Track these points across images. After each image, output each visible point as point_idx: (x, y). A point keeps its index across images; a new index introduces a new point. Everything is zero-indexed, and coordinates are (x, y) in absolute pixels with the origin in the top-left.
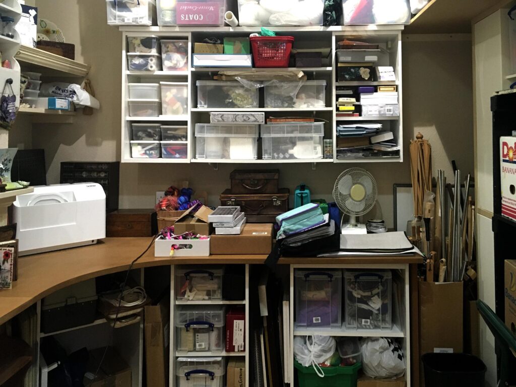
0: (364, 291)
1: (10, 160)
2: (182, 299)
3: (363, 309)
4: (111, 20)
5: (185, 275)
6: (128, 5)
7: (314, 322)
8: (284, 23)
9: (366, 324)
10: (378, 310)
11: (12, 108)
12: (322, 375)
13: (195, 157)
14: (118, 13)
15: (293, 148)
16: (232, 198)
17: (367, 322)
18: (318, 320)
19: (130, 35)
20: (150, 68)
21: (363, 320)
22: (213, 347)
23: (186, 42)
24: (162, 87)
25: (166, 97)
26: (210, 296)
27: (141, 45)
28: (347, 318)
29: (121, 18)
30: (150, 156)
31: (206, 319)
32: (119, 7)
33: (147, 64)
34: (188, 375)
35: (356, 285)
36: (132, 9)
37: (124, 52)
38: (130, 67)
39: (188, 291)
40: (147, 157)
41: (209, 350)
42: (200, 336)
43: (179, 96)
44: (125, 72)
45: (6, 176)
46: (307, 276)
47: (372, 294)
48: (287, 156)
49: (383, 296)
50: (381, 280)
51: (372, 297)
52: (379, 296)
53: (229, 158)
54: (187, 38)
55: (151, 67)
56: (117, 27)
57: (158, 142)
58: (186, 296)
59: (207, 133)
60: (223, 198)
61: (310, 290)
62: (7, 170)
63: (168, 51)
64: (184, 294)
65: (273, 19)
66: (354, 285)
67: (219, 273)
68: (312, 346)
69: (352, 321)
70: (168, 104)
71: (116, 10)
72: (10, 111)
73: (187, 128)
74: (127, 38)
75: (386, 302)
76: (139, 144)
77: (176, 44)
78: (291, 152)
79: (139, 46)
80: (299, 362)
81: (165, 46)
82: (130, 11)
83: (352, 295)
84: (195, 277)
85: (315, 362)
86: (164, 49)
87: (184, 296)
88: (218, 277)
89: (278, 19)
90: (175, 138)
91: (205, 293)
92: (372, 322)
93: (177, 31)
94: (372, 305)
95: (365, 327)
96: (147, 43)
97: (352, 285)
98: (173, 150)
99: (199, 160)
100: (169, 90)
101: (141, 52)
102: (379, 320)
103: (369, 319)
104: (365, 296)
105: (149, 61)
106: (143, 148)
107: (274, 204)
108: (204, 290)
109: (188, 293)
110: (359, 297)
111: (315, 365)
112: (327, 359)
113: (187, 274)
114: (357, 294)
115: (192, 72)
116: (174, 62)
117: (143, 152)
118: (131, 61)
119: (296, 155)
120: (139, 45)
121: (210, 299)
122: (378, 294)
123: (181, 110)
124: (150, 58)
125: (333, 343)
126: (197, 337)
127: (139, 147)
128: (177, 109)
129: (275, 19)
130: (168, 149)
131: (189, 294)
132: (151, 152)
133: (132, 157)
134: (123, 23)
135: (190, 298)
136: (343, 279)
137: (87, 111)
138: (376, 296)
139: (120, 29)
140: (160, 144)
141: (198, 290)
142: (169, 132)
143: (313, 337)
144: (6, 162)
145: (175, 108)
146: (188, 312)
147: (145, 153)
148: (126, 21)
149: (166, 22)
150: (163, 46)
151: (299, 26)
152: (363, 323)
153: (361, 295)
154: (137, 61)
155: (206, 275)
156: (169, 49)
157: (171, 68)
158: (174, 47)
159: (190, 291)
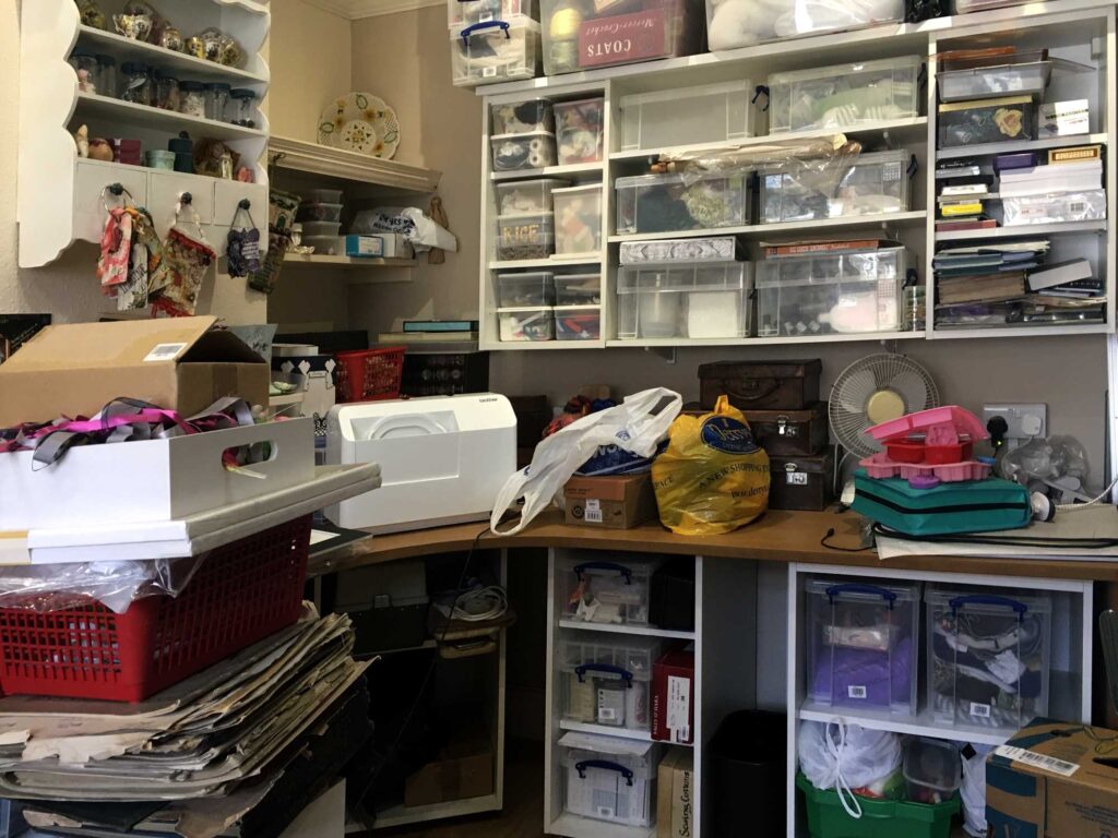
0: (977, 636)
2: (569, 616)
3: (973, 678)
4: (459, 76)
5: (575, 568)
6: (490, 42)
7: (851, 695)
9: (980, 715)
10: (1014, 685)
11: (252, 252)
12: (857, 812)
13: (616, 338)
14: (470, 61)
17: (984, 711)
18: (860, 692)
19: (496, 101)
20: (532, 162)
21: (973, 705)
22: (632, 720)
23: (598, 102)
24: (556, 199)
25: (562, 217)
26: (626, 616)
27: (516, 119)
28: (931, 694)
29: (477, 71)
30: (533, 336)
31: (617, 662)
32: (472, 49)
33: (526, 154)
34: (581, 767)
35: (956, 623)
36: (496, 49)
37: (485, 138)
38: (496, 165)
39: (583, 603)
40: (528, 338)
41: (624, 725)
42: (607, 695)
43: (586, 213)
44: (487, 176)
46: (832, 592)
47: (997, 646)
48: (816, 327)
49: (1024, 651)
50: (1021, 615)
51: (1000, 653)
52: (1015, 653)
53: (688, 337)
54: (600, 94)
55: (535, 159)
57: (549, 308)
58: (578, 612)
59: (640, 286)
61: (840, 623)
63: (567, 126)
64: (575, 607)
66: (952, 622)
67: (645, 570)
68: (840, 747)
69: (944, 705)
70: (565, 231)
71: (467, 56)
72: (248, 257)
73: (599, 279)
74: (490, 107)
75: (1035, 668)
76: (512, 314)
77: (583, 109)
78: (823, 318)
79: (511, 121)
80: (808, 777)
81: (561, 117)
82: (494, 53)
83: (946, 646)
84: (600, 576)
85: (843, 782)
86: (559, 124)
87: (575, 612)
88: (641, 580)
90: (582, 299)
91: (616, 609)
92: (996, 711)
93: (581, 82)
94: (996, 673)
95: (977, 723)
96: (527, 113)
97: (945, 622)
98: (577, 323)
99: (626, 341)
100: (568, 203)
101: (516, 132)
102: (1016, 710)
103: (989, 703)
104: (980, 651)
105: (531, 147)
106: (520, 321)
108: (615, 604)
109: (582, 606)
110: (963, 649)
111: (844, 791)
112: (877, 779)
113: (579, 570)
114: (959, 643)
115: (611, 162)
116: (578, 146)
117: (520, 329)
118: (498, 153)
119: (835, 326)
120: (512, 118)
121: (624, 623)
122: (1013, 648)
123: (591, 240)
124: (532, 143)
125: (893, 749)
126: (600, 695)
127: (513, 321)
128: (583, 240)
130: (568, 323)
131: (585, 608)
132: (534, 328)
133: (500, 340)
134: (480, 80)
135: (587, 618)
136: (923, 605)
137: (435, 255)
138: (1009, 653)
139: (477, 92)
140: (553, 312)
141: (603, 603)
142: (568, 288)
143: (841, 729)
145: (578, 238)
146: (583, 645)
147: (524, 332)
148: (485, 75)
149: (557, 67)
150: (558, 117)
152: (972, 712)
153: (970, 648)
154: (508, 151)
155: (619, 573)
156: (568, 121)
157: (572, 160)
158: (578, 117)
159: (588, 603)
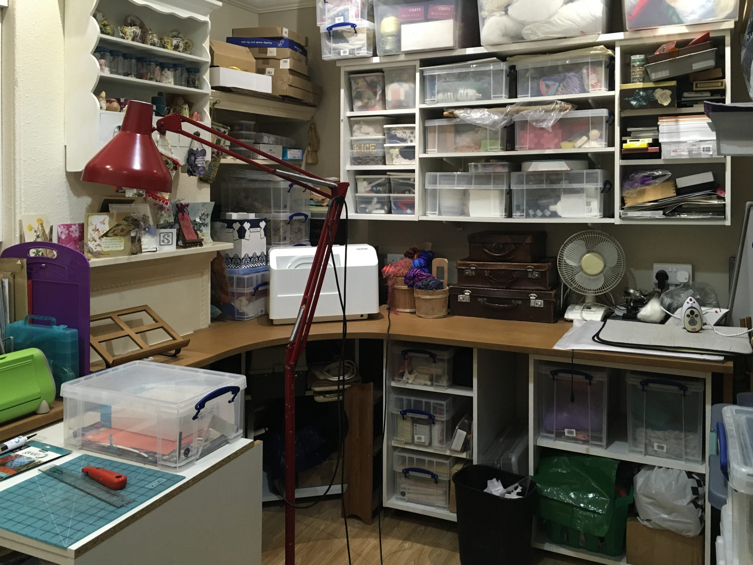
1: (207, 215)
2: (399, 381)
4: (326, 54)
6: (345, 34)
7: (567, 434)
8: (541, 36)
11: (202, 162)
13: (425, 214)
14: (334, 45)
15: (555, 203)
16: (472, 266)
18: (572, 433)
19: (349, 70)
23: (413, 71)
26: (434, 381)
29: (337, 51)
31: (425, 409)
32: (333, 38)
34: (406, 472)
36: (349, 39)
39: (407, 372)
42: (420, 428)
44: (344, 114)
45: (204, 231)
46: (554, 373)
48: (548, 213)
53: (469, 216)
54: (414, 68)
56: (334, 61)
57: (387, 195)
58: (404, 378)
59: (440, 184)
60: (460, 265)
62: (205, 225)
65: (526, 32)
71: (330, 42)
72: (199, 165)
73: (415, 178)
74: (345, 73)
78: (552, 208)
82: (347, 42)
84: (417, 357)
87: (402, 377)
88: (443, 361)
89: (532, 31)
91: (427, 377)
93: (401, 61)
99: (431, 217)
107: (530, 276)
108: (427, 374)
109: (407, 375)
113: (404, 353)
115: (421, 109)
119: (559, 213)
121: (433, 385)
126: (415, 428)
129: (530, 32)
130: (398, 204)
131: (409, 376)
134: (338, 57)
135: (410, 382)
139: (338, 65)
140: (390, 197)
141: (419, 373)
144: (203, 217)
146: (405, 398)
148: (342, 54)
149: (386, 51)
151: (565, 38)
155: (428, 356)
159: (410, 373)
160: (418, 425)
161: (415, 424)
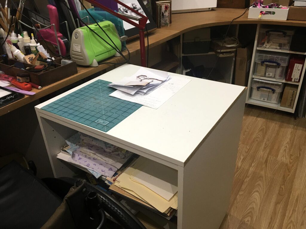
2: (261, 47)
26: (281, 47)
31: (276, 60)
58: (264, 45)
64: (263, 44)
67: (291, 33)
84: (272, 34)
87: (263, 45)
88: (289, 36)
91: (278, 45)
108: (278, 43)
109: (266, 43)
113: (267, 32)
121: (280, 49)
135: (267, 47)
141: (273, 43)
146: (264, 55)
155: (282, 33)
159: (268, 43)
160: (269, 68)
161: (267, 68)
